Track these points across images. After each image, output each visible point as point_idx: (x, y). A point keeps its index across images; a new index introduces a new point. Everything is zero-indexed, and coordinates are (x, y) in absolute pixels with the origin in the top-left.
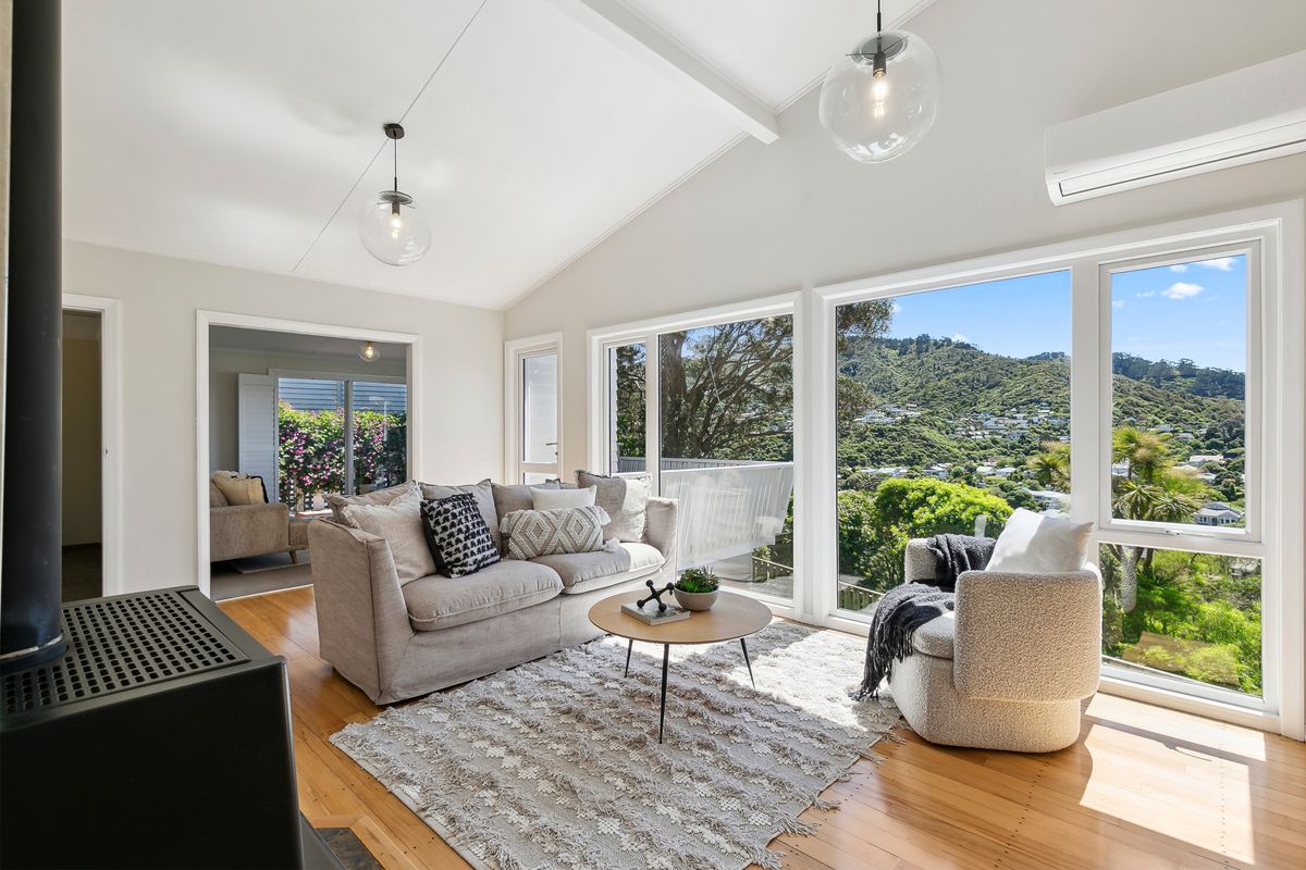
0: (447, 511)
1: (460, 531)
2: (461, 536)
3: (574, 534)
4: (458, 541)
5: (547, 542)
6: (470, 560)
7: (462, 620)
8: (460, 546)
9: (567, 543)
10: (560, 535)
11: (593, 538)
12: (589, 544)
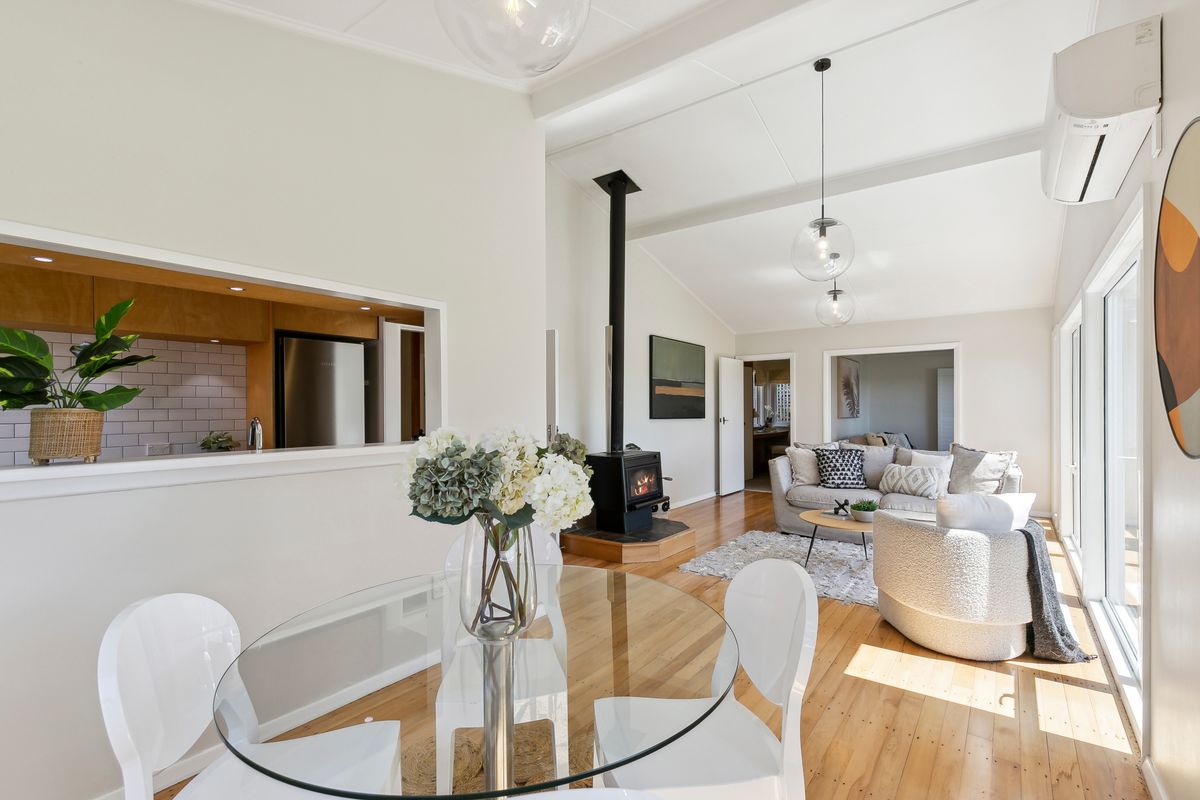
0: (825, 455)
1: (829, 466)
2: (830, 469)
3: (911, 482)
4: (827, 471)
5: (896, 484)
6: (830, 481)
7: (807, 505)
8: (827, 473)
9: (906, 487)
10: (902, 482)
11: (924, 488)
12: (920, 491)
